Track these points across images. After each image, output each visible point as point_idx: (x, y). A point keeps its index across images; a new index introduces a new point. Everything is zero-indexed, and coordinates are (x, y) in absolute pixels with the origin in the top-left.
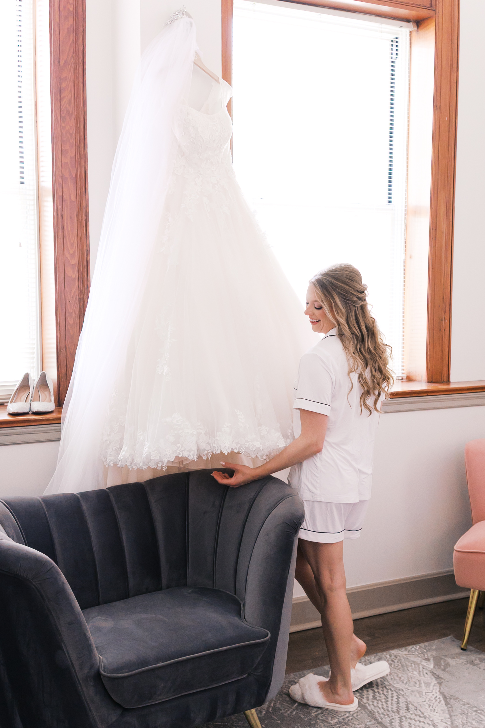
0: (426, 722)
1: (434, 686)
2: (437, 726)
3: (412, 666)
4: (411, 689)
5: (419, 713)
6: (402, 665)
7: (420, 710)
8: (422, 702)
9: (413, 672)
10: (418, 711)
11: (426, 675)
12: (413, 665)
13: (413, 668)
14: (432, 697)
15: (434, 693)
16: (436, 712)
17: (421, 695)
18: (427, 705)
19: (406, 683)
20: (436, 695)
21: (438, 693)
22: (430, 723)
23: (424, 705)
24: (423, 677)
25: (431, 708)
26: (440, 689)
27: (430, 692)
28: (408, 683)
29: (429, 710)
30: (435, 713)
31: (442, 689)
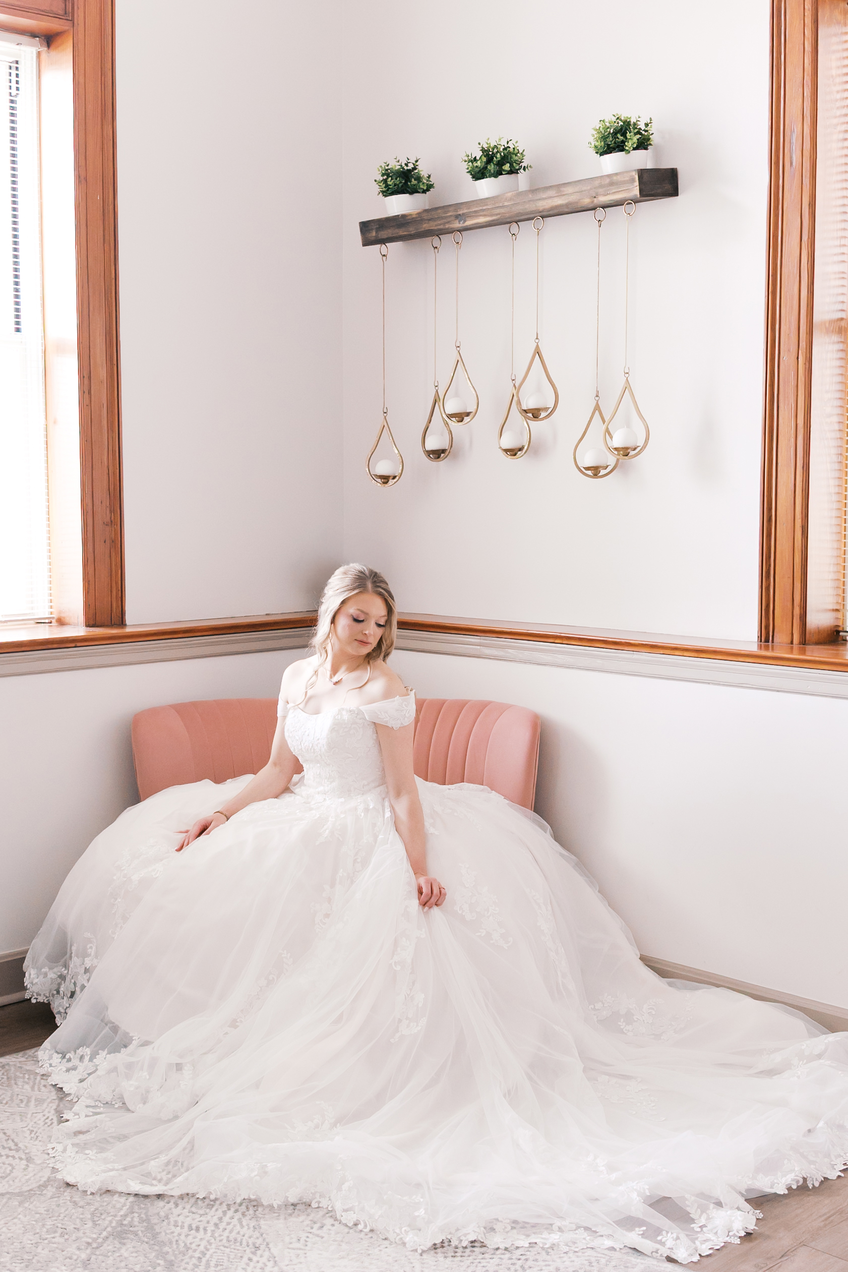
0: (17, 1156)
1: (51, 1102)
2: (33, 1159)
3: (24, 1077)
4: (10, 1111)
5: (11, 1144)
6: (8, 1078)
7: (13, 1141)
8: (22, 1128)
9: (23, 1086)
10: (10, 1141)
11: (43, 1089)
12: (27, 1076)
13: (26, 1080)
14: (40, 1120)
15: (46, 1113)
16: (39, 1140)
17: (24, 1118)
18: (29, 1132)
19: (6, 1103)
20: (47, 1115)
21: (53, 1112)
22: (23, 1157)
23: (23, 1132)
24: (37, 1092)
25: (33, 1135)
26: (58, 1106)
27: (41, 1111)
28: (10, 1102)
29: (29, 1138)
30: (36, 1142)
31: (61, 1105)
